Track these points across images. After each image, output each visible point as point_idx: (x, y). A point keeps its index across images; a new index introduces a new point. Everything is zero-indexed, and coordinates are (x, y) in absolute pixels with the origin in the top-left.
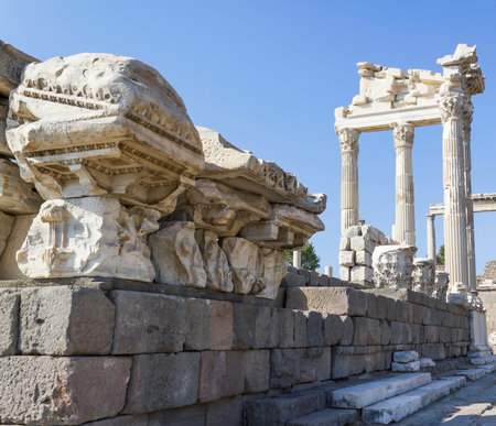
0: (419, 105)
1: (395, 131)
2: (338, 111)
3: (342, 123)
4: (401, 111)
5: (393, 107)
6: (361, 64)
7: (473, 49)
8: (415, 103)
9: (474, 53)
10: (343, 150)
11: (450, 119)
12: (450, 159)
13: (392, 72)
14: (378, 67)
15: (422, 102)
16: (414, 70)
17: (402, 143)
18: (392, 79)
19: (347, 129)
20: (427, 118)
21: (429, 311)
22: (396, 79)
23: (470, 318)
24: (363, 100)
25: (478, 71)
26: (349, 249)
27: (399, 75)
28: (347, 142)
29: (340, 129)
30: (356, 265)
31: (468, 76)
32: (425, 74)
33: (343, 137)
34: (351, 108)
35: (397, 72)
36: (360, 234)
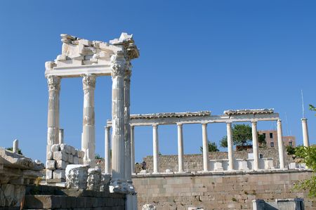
0: (99, 64)
1: (84, 79)
2: (47, 64)
3: (50, 72)
4: (88, 67)
5: (83, 64)
6: (64, 35)
7: (131, 36)
8: (97, 62)
9: (131, 39)
10: (50, 89)
11: (117, 77)
12: (116, 101)
13: (82, 42)
14: (74, 37)
15: (101, 62)
16: (97, 42)
17: (88, 87)
18: (83, 46)
19: (53, 76)
20: (104, 72)
21: (97, 199)
22: (85, 46)
23: (125, 199)
24: (64, 58)
25: (134, 47)
26: (52, 159)
27: (87, 44)
28: (53, 84)
29: (48, 75)
30: (56, 168)
31: (129, 49)
32: (103, 45)
33: (50, 81)
34: (56, 62)
35: (86, 42)
36: (60, 150)
